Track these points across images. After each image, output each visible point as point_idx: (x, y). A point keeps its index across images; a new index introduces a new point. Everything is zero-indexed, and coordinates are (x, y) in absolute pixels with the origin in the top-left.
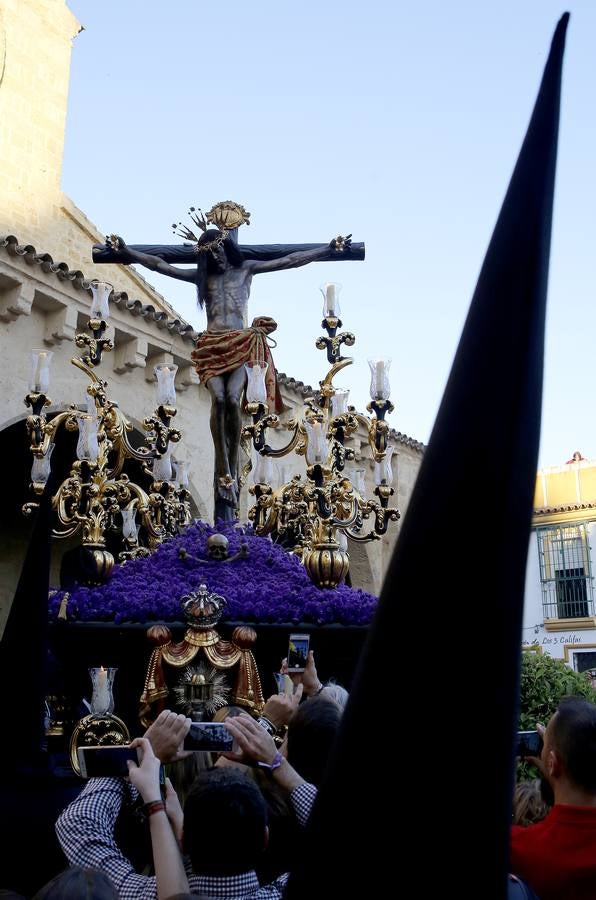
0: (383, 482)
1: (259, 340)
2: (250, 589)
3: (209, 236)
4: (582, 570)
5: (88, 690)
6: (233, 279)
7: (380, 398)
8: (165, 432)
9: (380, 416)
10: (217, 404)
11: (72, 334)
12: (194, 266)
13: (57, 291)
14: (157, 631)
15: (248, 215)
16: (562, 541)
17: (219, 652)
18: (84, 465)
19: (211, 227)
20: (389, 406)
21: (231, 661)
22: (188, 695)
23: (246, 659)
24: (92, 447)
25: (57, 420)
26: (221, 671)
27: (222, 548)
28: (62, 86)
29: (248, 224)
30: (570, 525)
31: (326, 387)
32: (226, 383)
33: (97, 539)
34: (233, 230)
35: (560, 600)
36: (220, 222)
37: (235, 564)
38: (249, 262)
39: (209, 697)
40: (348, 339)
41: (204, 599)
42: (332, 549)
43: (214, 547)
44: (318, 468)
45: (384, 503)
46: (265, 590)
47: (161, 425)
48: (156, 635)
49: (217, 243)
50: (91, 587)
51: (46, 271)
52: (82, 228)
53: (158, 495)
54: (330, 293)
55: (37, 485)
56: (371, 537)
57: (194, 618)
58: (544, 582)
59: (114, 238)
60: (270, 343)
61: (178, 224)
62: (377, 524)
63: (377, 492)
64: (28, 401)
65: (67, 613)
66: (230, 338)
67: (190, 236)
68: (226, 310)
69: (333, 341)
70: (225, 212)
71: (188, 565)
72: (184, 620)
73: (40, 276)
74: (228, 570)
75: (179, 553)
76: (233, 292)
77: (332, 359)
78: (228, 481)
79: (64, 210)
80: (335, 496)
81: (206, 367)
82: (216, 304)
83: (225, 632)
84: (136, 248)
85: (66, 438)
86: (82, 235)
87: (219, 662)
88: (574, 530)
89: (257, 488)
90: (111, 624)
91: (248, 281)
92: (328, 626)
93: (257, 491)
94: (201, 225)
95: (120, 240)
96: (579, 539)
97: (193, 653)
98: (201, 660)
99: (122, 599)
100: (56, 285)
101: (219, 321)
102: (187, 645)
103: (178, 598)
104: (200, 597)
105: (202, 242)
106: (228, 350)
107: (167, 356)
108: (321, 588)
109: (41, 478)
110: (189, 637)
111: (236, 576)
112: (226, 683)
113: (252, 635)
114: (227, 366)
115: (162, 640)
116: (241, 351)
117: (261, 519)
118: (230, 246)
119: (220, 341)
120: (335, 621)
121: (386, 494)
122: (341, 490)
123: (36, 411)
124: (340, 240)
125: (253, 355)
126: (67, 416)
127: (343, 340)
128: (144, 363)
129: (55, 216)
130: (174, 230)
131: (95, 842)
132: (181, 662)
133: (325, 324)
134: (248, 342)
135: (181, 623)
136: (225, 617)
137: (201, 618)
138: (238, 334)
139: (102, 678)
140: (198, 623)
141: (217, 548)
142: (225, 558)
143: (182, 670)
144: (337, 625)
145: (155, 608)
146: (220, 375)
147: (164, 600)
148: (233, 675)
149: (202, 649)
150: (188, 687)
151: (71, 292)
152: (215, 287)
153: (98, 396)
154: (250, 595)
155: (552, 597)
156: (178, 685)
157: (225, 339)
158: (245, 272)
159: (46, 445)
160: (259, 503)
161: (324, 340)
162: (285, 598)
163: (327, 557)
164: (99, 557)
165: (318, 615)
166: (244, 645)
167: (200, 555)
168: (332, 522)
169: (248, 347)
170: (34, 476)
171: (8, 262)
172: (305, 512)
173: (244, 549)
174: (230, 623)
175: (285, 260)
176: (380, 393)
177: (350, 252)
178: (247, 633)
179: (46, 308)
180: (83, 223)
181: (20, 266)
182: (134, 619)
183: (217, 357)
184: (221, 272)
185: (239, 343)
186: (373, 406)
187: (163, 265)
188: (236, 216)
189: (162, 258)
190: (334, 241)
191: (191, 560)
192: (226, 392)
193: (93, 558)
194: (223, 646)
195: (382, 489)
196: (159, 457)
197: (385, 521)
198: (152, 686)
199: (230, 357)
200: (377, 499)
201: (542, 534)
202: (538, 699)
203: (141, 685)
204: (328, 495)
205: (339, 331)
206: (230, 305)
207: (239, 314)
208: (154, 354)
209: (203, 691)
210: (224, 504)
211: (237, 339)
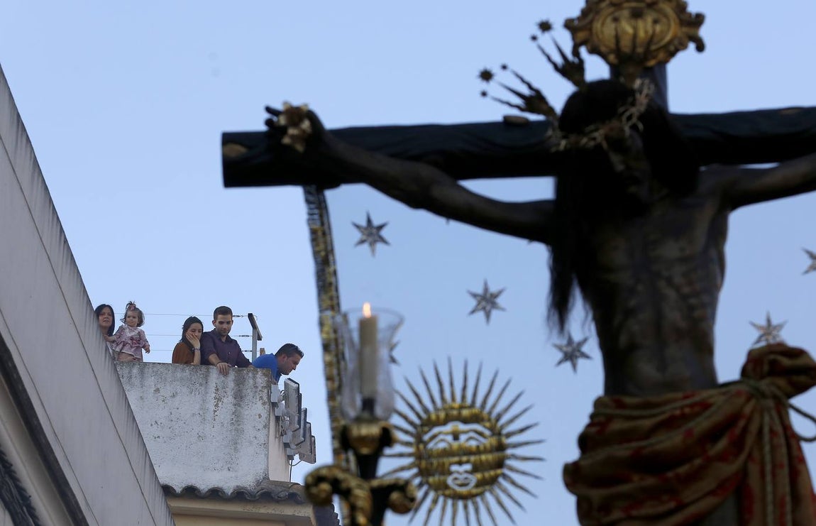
1: (770, 419)
29: (700, 47)
38: (716, 173)
59: (297, 115)
61: (495, 70)
66: (684, 418)
76: (677, 273)
82: (629, 313)
94: (569, 68)
95: (312, 117)
101: (645, 367)
105: (569, 119)
106: (681, 457)
114: (681, 507)
116: (723, 457)
125: (754, 469)
130: (484, 85)
134: (737, 431)
138: (705, 406)
157: (670, 424)
158: (708, 211)
169: (738, 444)
183: (650, 481)
199: (694, 477)
206: (674, 315)
211: (702, 424)
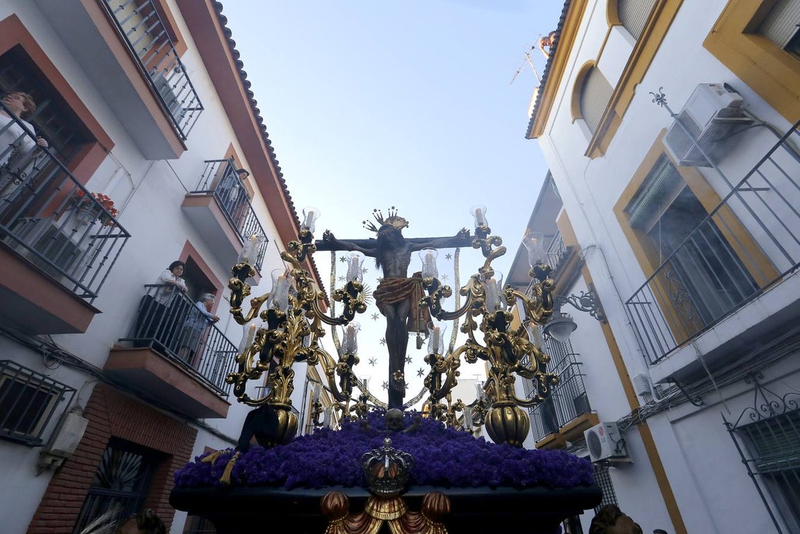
3: (384, 228)
6: (398, 252)
8: (351, 301)
10: (391, 321)
14: (334, 499)
17: (406, 528)
33: (283, 399)
40: (496, 241)
41: (389, 456)
43: (392, 419)
47: (349, 296)
48: (331, 506)
49: (390, 230)
57: (376, 482)
62: (541, 389)
65: (232, 477)
66: (398, 282)
68: (395, 267)
69: (486, 241)
70: (395, 222)
72: (365, 486)
74: (405, 437)
76: (400, 258)
78: (399, 375)
81: (383, 300)
82: (390, 264)
91: (409, 254)
97: (375, 530)
101: (391, 274)
102: (368, 518)
104: (384, 454)
110: (371, 508)
111: (415, 440)
114: (397, 299)
115: (337, 512)
119: (392, 284)
125: (414, 293)
135: (362, 493)
137: (385, 482)
138: (404, 280)
140: (381, 489)
141: (396, 419)
142: (401, 429)
146: (392, 304)
147: (345, 460)
149: (385, 524)
152: (389, 255)
154: (438, 454)
157: (395, 282)
158: (407, 249)
160: (435, 369)
166: (437, 518)
167: (379, 428)
173: (417, 421)
175: (431, 243)
178: (440, 503)
182: (308, 485)
184: (393, 248)
185: (405, 285)
188: (399, 224)
189: (355, 245)
191: (372, 430)
194: (411, 519)
197: (547, 385)
207: (404, 270)
211: (403, 283)
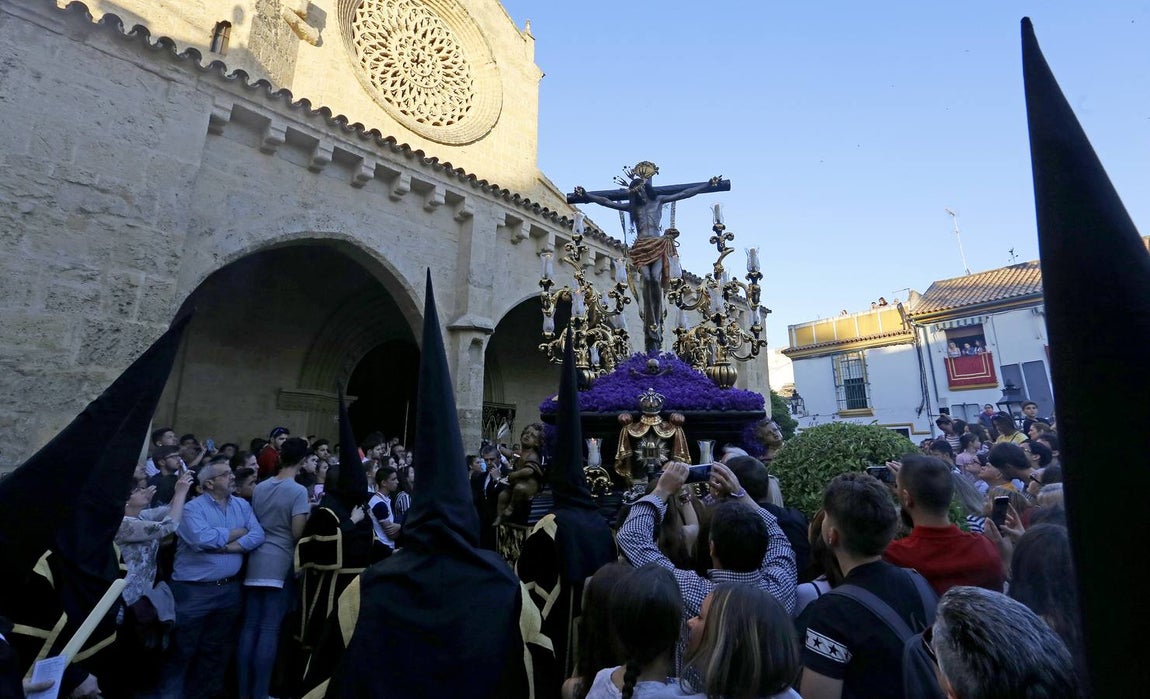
0: (756, 323)
1: (669, 243)
2: (677, 390)
3: (635, 183)
4: (862, 379)
5: (586, 452)
6: (650, 208)
7: (753, 271)
8: (621, 298)
9: (754, 282)
10: (646, 282)
11: (552, 248)
12: (628, 201)
13: (543, 224)
14: (624, 416)
15: (658, 169)
16: (848, 361)
17: (662, 428)
18: (577, 319)
19: (636, 177)
20: (760, 276)
21: (670, 434)
22: (645, 455)
23: (679, 433)
24: (580, 309)
25: (557, 294)
26: (663, 440)
27: (656, 367)
28: (534, 109)
30: (853, 351)
31: (718, 267)
32: (651, 270)
33: (584, 363)
34: (650, 179)
35: (848, 398)
36: (642, 174)
37: (665, 376)
38: (661, 197)
39: (658, 456)
40: (730, 237)
41: (652, 397)
42: (727, 365)
43: (651, 367)
44: (718, 315)
45: (757, 336)
46: (687, 391)
47: (619, 294)
48: (624, 419)
49: (641, 186)
50: (582, 391)
51: (536, 212)
52: (550, 189)
53: (618, 337)
54: (717, 208)
55: (546, 333)
56: (750, 357)
57: (646, 408)
58: (837, 387)
60: (676, 244)
61: (617, 177)
62: (753, 350)
63: (752, 330)
64: (541, 283)
66: (652, 242)
67: (624, 183)
68: (648, 226)
69: (721, 238)
70: (644, 168)
71: (636, 378)
72: (640, 410)
73: (533, 216)
74: (661, 380)
75: (630, 371)
76: (652, 215)
77: (720, 249)
78: (655, 328)
79: (539, 180)
80: (730, 333)
81: (638, 260)
82: (641, 222)
83: (665, 417)
84: (592, 193)
85: (564, 305)
86: (550, 193)
87: (663, 435)
88: (855, 354)
89: (678, 330)
90: (595, 413)
91: (660, 208)
92: (728, 412)
93: (678, 332)
94: (631, 176)
96: (859, 359)
97: (646, 429)
98: (651, 433)
99: (602, 397)
100: (543, 221)
101: (645, 233)
102: (642, 425)
103: (635, 397)
104: (649, 396)
105: (631, 187)
106: (651, 250)
107: (606, 258)
108: (722, 389)
109: (549, 329)
110: (644, 420)
111: (667, 383)
112: (667, 447)
113: (682, 418)
114: (651, 259)
115: (628, 422)
116: (659, 249)
117: (681, 349)
118: (648, 187)
119: (646, 245)
120: (733, 409)
121: (758, 330)
122: (732, 328)
123: (546, 290)
124: (715, 178)
125: (666, 252)
126: (562, 293)
127: (727, 237)
128: (594, 263)
129: (535, 182)
130: (614, 180)
131: (647, 549)
132: (640, 435)
133: (715, 229)
134: (662, 244)
135: (638, 413)
136: (665, 408)
137: (651, 408)
138: (656, 240)
139: (594, 445)
140: (649, 411)
141: (653, 367)
142: (658, 373)
143: (640, 439)
144: (733, 411)
145: (622, 403)
146: (647, 264)
147: (627, 398)
148: (670, 443)
149: (652, 427)
150: (645, 450)
151: (551, 224)
152: (640, 213)
153: (580, 279)
154: (678, 394)
155: (843, 396)
156: (637, 449)
157: (648, 243)
158: (658, 203)
159: (552, 309)
160: (679, 338)
161: (715, 238)
162: (701, 396)
163: (724, 370)
164: (586, 374)
165: (721, 404)
166: (677, 424)
167: (642, 372)
168: (728, 348)
169: (663, 247)
170: (545, 328)
171: (515, 209)
172: (698, 346)
173: (669, 367)
174: (667, 411)
175: (682, 194)
176: (753, 268)
177: (724, 186)
178: (679, 417)
179: (537, 234)
180: (550, 186)
181: (522, 211)
182: (609, 410)
183: (645, 254)
184: (645, 204)
185: (658, 245)
186: (749, 276)
187: (609, 202)
188: (650, 170)
189: (607, 199)
190: (711, 180)
191: (638, 374)
192: (651, 275)
193: (583, 375)
194: (665, 425)
195: (755, 328)
196: (619, 314)
197: (758, 347)
198: (623, 449)
199: (653, 253)
200: (752, 334)
201: (835, 357)
202: (884, 454)
203: (615, 449)
204: (725, 332)
205: (724, 232)
206: (651, 223)
207: (656, 228)
208: (599, 257)
209: (654, 452)
210: (652, 342)
211: (656, 243)
